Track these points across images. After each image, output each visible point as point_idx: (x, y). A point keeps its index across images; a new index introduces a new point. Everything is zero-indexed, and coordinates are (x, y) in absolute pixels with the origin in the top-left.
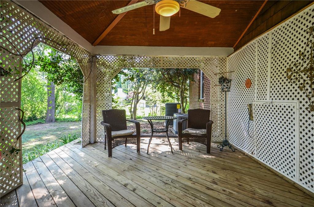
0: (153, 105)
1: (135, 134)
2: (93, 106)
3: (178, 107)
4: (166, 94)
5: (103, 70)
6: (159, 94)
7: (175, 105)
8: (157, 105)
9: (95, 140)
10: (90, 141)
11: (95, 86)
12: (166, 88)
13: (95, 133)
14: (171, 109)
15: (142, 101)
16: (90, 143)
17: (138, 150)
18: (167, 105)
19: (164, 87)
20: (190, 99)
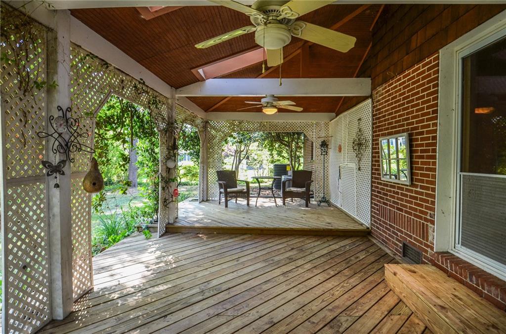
0: (258, 166)
1: (245, 190)
2: (205, 167)
3: (288, 168)
4: (275, 152)
5: (213, 132)
6: (266, 152)
7: (285, 166)
8: (264, 166)
9: (207, 199)
10: (203, 199)
11: (208, 149)
12: (274, 146)
13: (207, 192)
14: (280, 170)
15: (244, 161)
16: (203, 201)
17: (248, 204)
18: (275, 166)
19: (272, 144)
20: (304, 159)
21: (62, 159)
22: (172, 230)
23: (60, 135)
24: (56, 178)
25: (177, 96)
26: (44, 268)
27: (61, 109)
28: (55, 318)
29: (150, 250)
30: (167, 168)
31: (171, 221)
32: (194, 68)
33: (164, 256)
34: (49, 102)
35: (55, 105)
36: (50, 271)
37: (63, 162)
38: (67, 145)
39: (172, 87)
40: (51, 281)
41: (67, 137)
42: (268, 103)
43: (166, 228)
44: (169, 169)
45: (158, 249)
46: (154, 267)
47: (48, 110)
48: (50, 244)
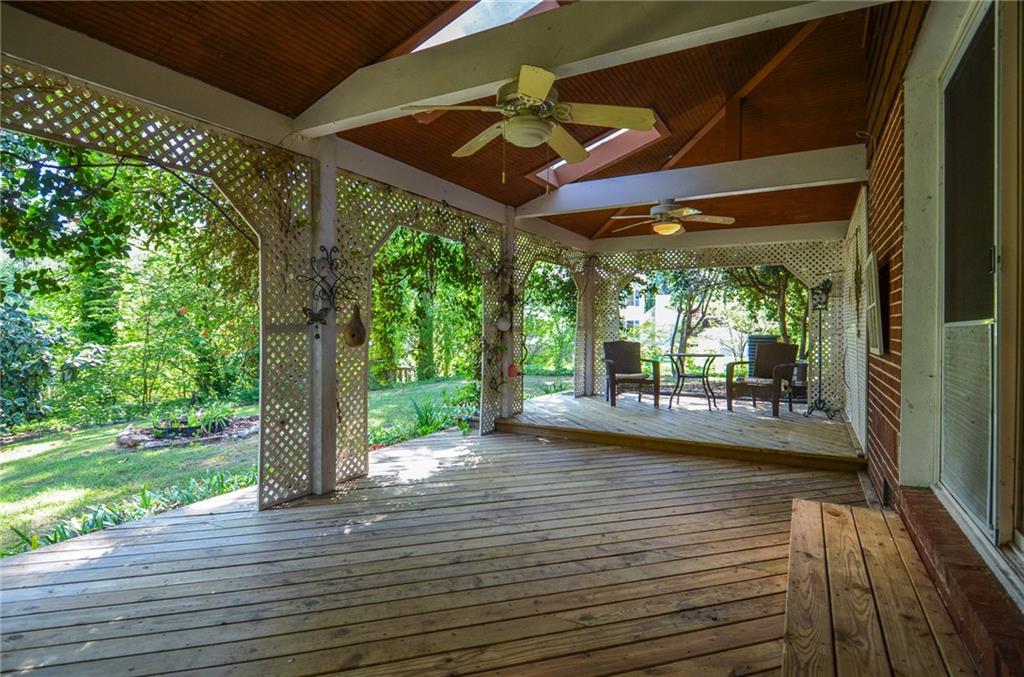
1: (650, 378)
2: (589, 336)
5: (604, 274)
9: (593, 388)
10: (585, 391)
11: (594, 304)
13: (593, 380)
16: (585, 395)
17: (656, 404)
21: (325, 306)
22: (504, 427)
23: (323, 279)
24: (317, 327)
25: (518, 218)
26: (304, 430)
27: (325, 249)
28: (314, 492)
29: (457, 448)
30: (499, 331)
31: (505, 415)
32: (528, 172)
33: (471, 456)
34: (313, 243)
35: (319, 246)
36: (311, 434)
37: (325, 310)
38: (331, 291)
39: (507, 204)
40: (312, 448)
41: (331, 282)
42: (661, 214)
43: (496, 424)
44: (502, 332)
45: (469, 448)
46: (449, 465)
47: (313, 251)
48: (312, 403)
